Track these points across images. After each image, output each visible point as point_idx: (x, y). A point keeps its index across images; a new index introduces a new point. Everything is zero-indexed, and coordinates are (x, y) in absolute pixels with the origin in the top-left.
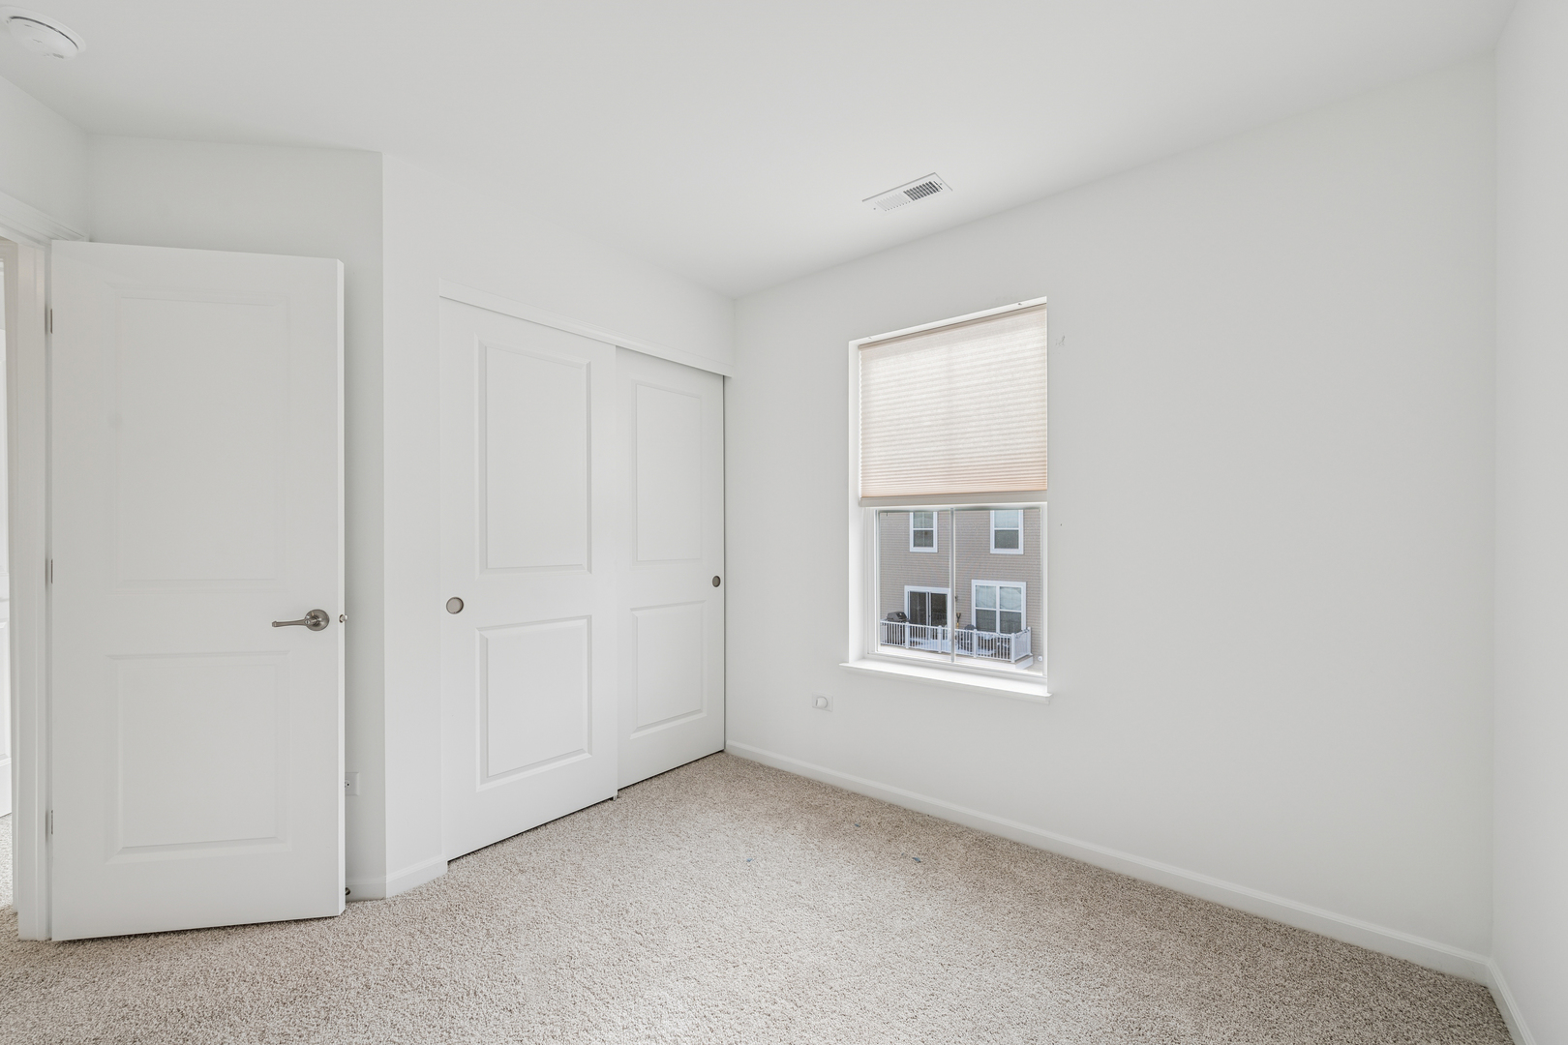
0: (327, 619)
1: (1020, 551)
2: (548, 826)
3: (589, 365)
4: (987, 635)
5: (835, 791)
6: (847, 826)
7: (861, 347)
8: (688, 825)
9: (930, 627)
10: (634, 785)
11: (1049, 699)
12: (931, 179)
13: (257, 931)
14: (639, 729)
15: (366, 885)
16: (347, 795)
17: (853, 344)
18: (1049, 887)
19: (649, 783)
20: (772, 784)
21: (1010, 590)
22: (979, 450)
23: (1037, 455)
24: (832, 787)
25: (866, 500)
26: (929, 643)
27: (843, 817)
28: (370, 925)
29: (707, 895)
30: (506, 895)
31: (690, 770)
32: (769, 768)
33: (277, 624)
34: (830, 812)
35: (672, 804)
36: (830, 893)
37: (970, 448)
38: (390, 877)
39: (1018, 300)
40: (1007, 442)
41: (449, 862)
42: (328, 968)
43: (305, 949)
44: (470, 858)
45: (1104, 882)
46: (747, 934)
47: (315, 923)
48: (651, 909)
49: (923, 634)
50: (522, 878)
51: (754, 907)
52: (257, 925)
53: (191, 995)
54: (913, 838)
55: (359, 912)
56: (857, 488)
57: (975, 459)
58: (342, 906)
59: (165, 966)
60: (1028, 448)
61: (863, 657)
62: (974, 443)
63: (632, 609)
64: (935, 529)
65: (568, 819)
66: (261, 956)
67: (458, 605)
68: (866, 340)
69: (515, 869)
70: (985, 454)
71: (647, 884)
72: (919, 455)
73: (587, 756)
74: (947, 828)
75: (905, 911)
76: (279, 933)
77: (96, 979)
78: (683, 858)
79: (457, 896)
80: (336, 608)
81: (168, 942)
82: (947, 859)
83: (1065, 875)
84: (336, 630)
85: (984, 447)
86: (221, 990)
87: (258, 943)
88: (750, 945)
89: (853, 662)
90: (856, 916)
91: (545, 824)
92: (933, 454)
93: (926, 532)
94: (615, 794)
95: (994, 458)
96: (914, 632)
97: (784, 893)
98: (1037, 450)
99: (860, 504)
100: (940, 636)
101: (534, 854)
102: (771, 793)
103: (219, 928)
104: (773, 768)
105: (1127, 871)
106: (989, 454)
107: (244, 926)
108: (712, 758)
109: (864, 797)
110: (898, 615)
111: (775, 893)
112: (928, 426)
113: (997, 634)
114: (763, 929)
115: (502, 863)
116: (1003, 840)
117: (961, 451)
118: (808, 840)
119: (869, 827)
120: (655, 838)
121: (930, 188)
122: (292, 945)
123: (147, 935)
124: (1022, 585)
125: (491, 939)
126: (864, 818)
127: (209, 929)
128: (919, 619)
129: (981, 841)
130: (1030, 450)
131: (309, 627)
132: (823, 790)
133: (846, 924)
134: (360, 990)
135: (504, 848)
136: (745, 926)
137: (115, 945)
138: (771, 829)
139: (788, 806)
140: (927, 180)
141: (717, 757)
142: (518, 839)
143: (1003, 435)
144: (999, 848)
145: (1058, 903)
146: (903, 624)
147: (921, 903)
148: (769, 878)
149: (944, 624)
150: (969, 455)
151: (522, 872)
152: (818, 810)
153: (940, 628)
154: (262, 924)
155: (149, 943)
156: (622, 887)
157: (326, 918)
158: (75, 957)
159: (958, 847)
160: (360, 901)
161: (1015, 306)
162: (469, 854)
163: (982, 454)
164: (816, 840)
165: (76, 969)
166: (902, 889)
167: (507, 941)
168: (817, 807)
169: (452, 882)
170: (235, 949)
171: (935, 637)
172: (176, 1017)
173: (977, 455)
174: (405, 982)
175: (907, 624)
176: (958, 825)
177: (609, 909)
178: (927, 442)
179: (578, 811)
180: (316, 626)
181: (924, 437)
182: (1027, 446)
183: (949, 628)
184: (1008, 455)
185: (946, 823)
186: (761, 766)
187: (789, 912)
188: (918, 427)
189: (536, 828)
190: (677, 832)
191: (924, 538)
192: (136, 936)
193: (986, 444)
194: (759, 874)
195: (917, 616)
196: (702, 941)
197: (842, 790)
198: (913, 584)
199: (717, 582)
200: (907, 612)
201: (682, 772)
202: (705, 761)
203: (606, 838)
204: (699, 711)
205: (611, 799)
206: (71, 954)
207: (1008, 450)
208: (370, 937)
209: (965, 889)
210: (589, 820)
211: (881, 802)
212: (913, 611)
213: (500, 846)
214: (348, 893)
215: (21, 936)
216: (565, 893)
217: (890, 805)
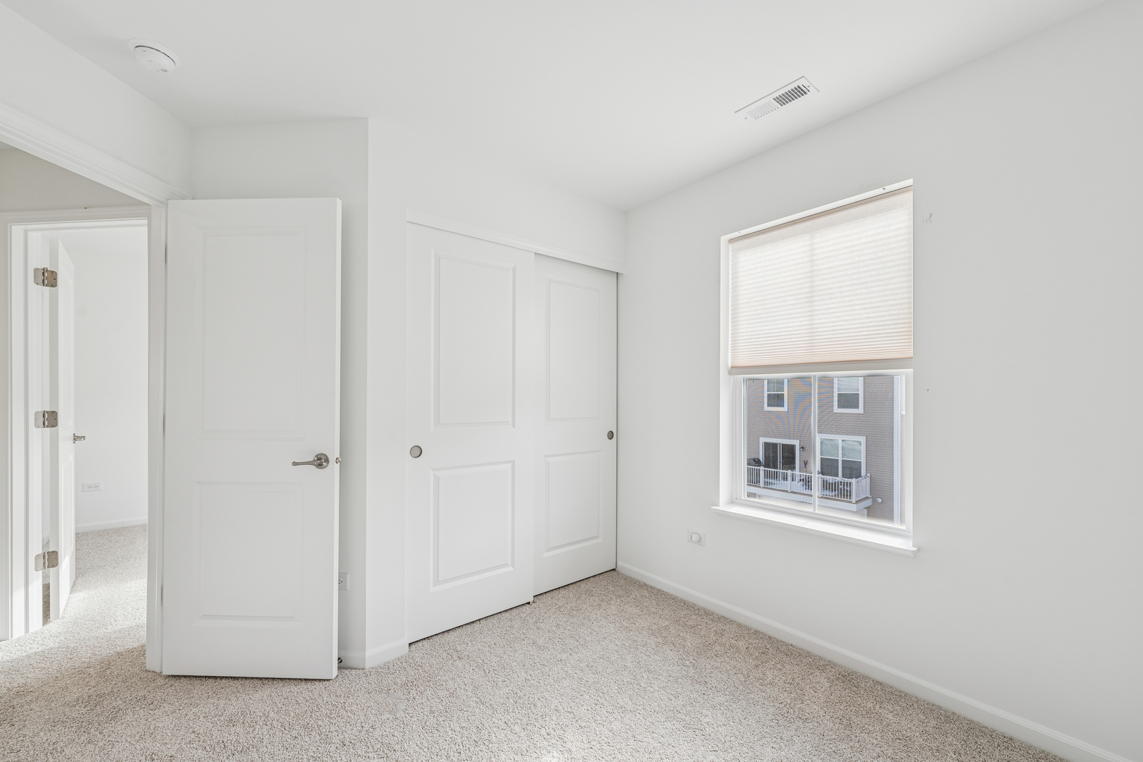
0: (327, 460)
1: (860, 410)
2: (481, 622)
3: (514, 269)
4: (830, 479)
5: (707, 613)
6: (718, 648)
7: (731, 241)
8: (586, 632)
9: (781, 471)
10: (546, 593)
11: (915, 554)
12: (800, 83)
13: (281, 684)
14: (550, 549)
15: (353, 657)
16: (340, 589)
17: (724, 239)
18: (918, 734)
19: (557, 591)
20: (654, 602)
21: (850, 443)
22: (841, 323)
23: (901, 326)
24: (704, 609)
25: (735, 370)
26: (781, 484)
27: (715, 638)
28: (352, 690)
29: (599, 698)
30: (447, 678)
31: (588, 585)
32: (651, 587)
33: (295, 464)
34: (702, 634)
35: (574, 612)
36: (705, 712)
37: (833, 322)
38: (369, 653)
39: (882, 186)
40: (870, 315)
41: (410, 644)
42: (320, 723)
43: (308, 704)
44: (425, 642)
45: (977, 737)
46: (631, 742)
47: (316, 683)
48: (553, 707)
49: (775, 476)
50: (459, 664)
51: (638, 716)
52: (281, 679)
53: (233, 729)
54: (779, 666)
55: (346, 678)
56: (727, 360)
57: (837, 332)
58: (335, 672)
59: (222, 703)
60: (891, 320)
61: (732, 502)
62: (836, 317)
63: (546, 456)
64: (785, 393)
65: (496, 617)
66: (280, 705)
67: (417, 452)
68: (736, 234)
69: (455, 655)
70: (847, 327)
71: (552, 681)
72: (783, 330)
73: (510, 569)
74: (811, 660)
75: (775, 739)
76: (294, 688)
77: (181, 708)
78: (581, 661)
79: (413, 673)
80: (334, 453)
81: (227, 685)
82: (811, 691)
83: (933, 723)
84: (334, 469)
85: (847, 320)
86: (251, 730)
87: (280, 694)
88: (634, 754)
89: (723, 506)
90: (728, 738)
91: (479, 620)
92: (796, 328)
93: (778, 395)
94: (531, 600)
95: (856, 330)
96: (767, 475)
97: (663, 706)
98: (901, 321)
99: (730, 373)
100: (789, 478)
101: (470, 644)
102: (653, 610)
103: (258, 678)
104: (654, 588)
105: (1001, 728)
106: (852, 326)
107: (274, 679)
108: (606, 575)
109: (732, 622)
110: (754, 460)
111: (656, 704)
112: (792, 305)
113: (840, 478)
114: (646, 739)
115: (447, 649)
116: (865, 678)
117: (823, 325)
118: (684, 657)
119: (738, 651)
120: (560, 640)
121: (799, 92)
122: (301, 700)
123: (216, 678)
124: (863, 439)
125: (433, 715)
126: (733, 642)
127: (252, 678)
128: (771, 464)
129: (844, 676)
130: (894, 322)
131: (315, 466)
132: (697, 612)
133: (719, 745)
134: (338, 745)
135: (449, 636)
136: (630, 735)
137: (197, 682)
138: (653, 644)
139: (667, 623)
140: (795, 85)
141: (610, 574)
142: (459, 631)
143: (866, 309)
144: (863, 685)
145: (929, 754)
146: (758, 468)
147: (789, 733)
148: (652, 690)
149: (794, 468)
150: (831, 329)
151: (460, 658)
152: (692, 630)
153: (789, 472)
154: (284, 679)
155: (216, 684)
156: (532, 682)
157: (325, 680)
158: (173, 688)
159: (822, 679)
160: (348, 668)
161: (879, 191)
162: (424, 639)
163: (844, 327)
164: (692, 658)
165: (172, 697)
166: (770, 717)
167: (444, 718)
168: (692, 627)
169: (411, 661)
170: (265, 697)
171: (785, 478)
172: (221, 747)
173: (839, 328)
174: (369, 744)
175: (762, 468)
176: (821, 658)
177: (521, 701)
178: (791, 318)
179: (504, 611)
180: (320, 466)
181: (788, 314)
182: (891, 318)
183: (797, 472)
184: (871, 326)
185: (809, 654)
186: (645, 585)
187: (668, 725)
188: (783, 306)
189: (473, 622)
190: (577, 637)
191: (776, 400)
192: (210, 677)
193: (849, 318)
194: (643, 685)
195: (770, 461)
196: (594, 743)
197: (713, 613)
198: (766, 436)
199: (611, 435)
200: (761, 458)
201: (583, 585)
202: (601, 577)
203: (523, 637)
204: (596, 537)
205: (529, 603)
206: (171, 686)
207: (871, 322)
208: (351, 700)
209: (832, 725)
210: (511, 620)
211: (748, 628)
212: (766, 457)
213: (446, 634)
214: (340, 661)
215: (148, 668)
216: (489, 682)
217: (756, 632)
